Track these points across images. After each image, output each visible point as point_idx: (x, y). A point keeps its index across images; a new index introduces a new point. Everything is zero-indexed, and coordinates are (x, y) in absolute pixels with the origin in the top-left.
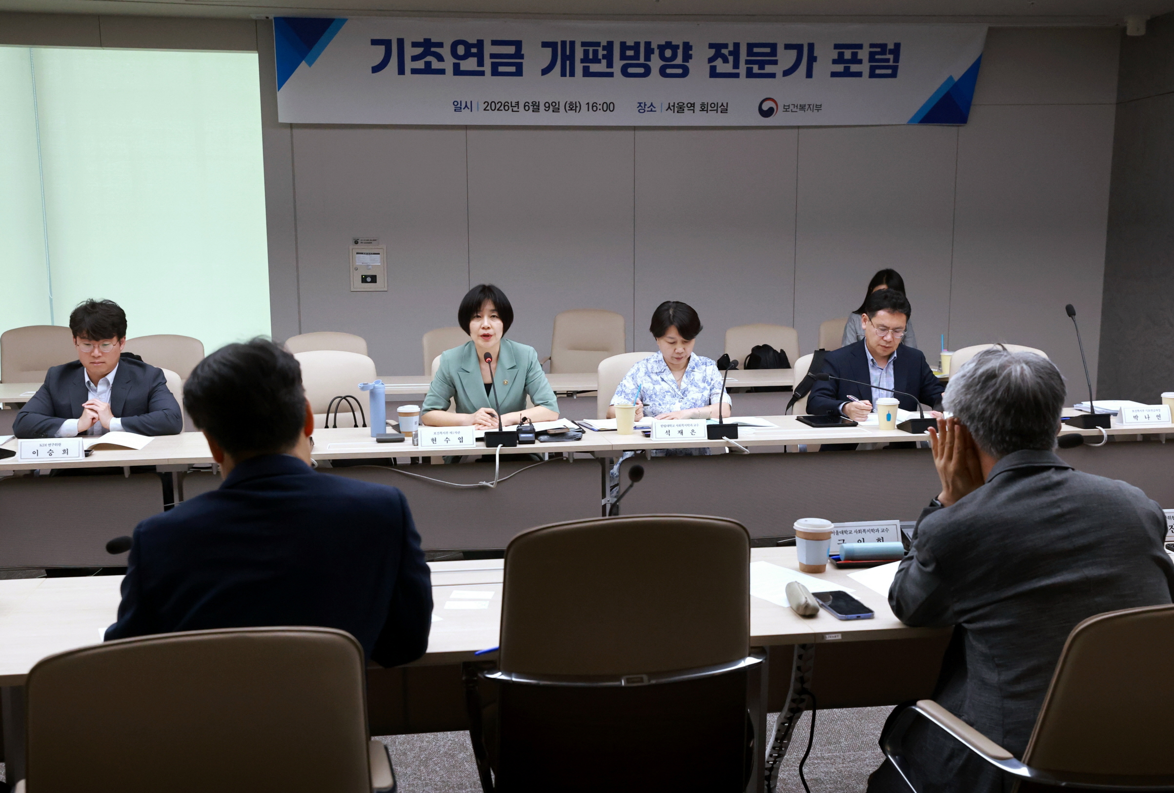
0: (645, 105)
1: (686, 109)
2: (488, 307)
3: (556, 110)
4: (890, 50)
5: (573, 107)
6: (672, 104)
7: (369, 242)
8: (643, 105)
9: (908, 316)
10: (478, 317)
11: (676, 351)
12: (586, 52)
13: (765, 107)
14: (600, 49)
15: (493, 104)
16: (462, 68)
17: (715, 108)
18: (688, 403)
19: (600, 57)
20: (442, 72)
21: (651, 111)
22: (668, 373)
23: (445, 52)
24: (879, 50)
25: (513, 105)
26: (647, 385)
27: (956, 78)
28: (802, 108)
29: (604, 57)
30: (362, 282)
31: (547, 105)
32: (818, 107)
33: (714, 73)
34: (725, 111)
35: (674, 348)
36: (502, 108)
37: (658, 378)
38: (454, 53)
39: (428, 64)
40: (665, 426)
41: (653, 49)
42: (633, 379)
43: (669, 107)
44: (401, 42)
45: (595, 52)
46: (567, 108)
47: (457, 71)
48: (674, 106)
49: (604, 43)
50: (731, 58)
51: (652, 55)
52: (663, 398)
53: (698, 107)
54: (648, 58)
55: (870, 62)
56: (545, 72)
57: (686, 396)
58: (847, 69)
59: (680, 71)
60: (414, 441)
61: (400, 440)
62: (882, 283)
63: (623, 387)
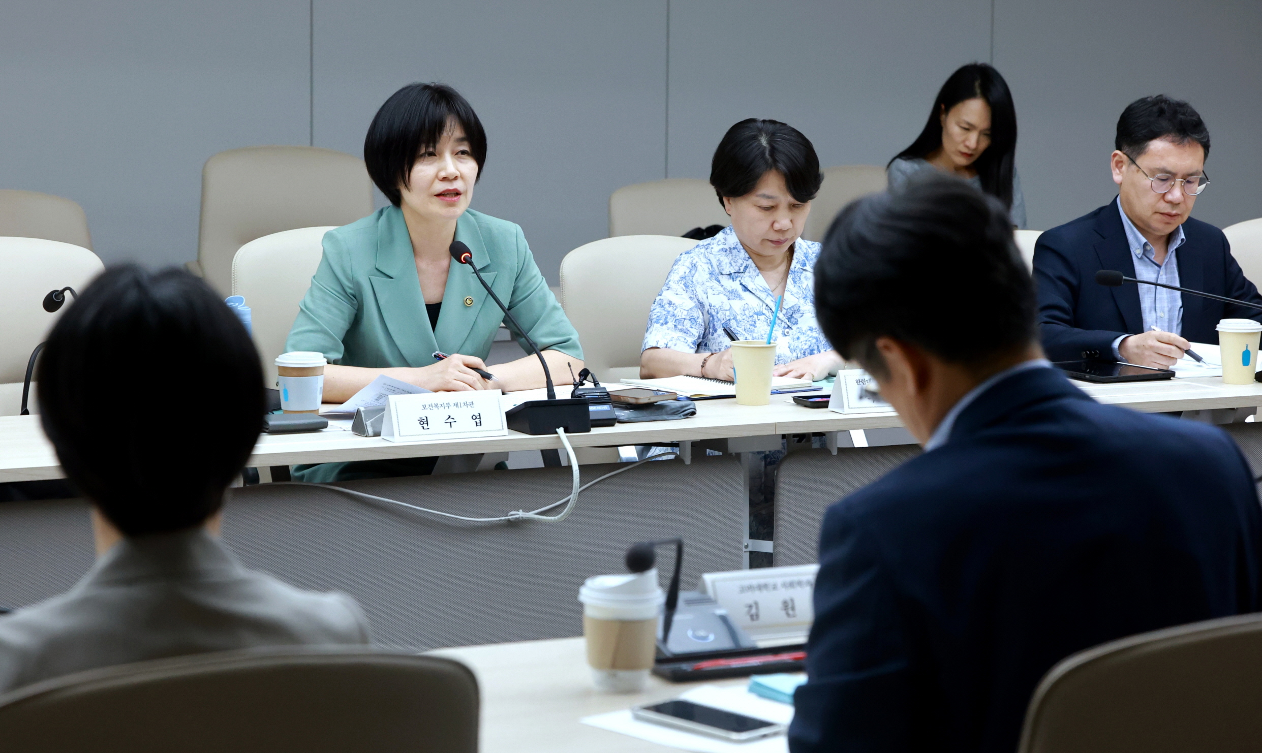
2: (453, 132)
9: (1206, 147)
10: (432, 154)
11: (777, 226)
18: (803, 338)
22: (755, 274)
26: (716, 300)
35: (771, 219)
37: (736, 285)
42: (687, 288)
52: (752, 328)
57: (796, 323)
60: (359, 429)
61: (316, 428)
62: (971, 95)
63: (667, 306)
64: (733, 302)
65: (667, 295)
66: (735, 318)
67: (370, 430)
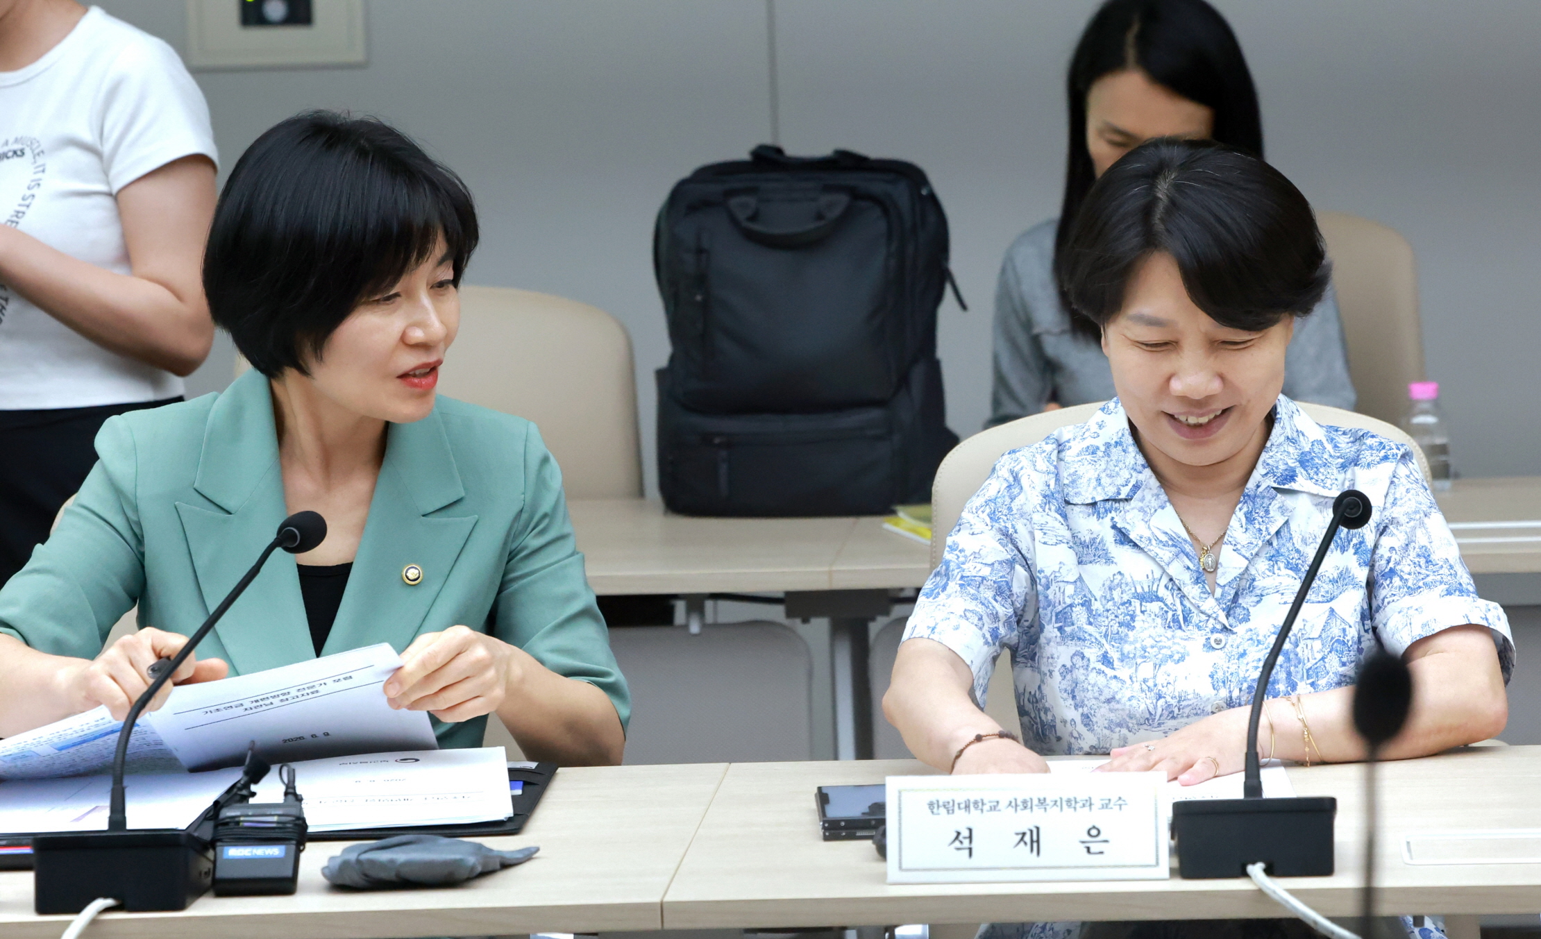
40: (949, 807)
64: (1088, 567)
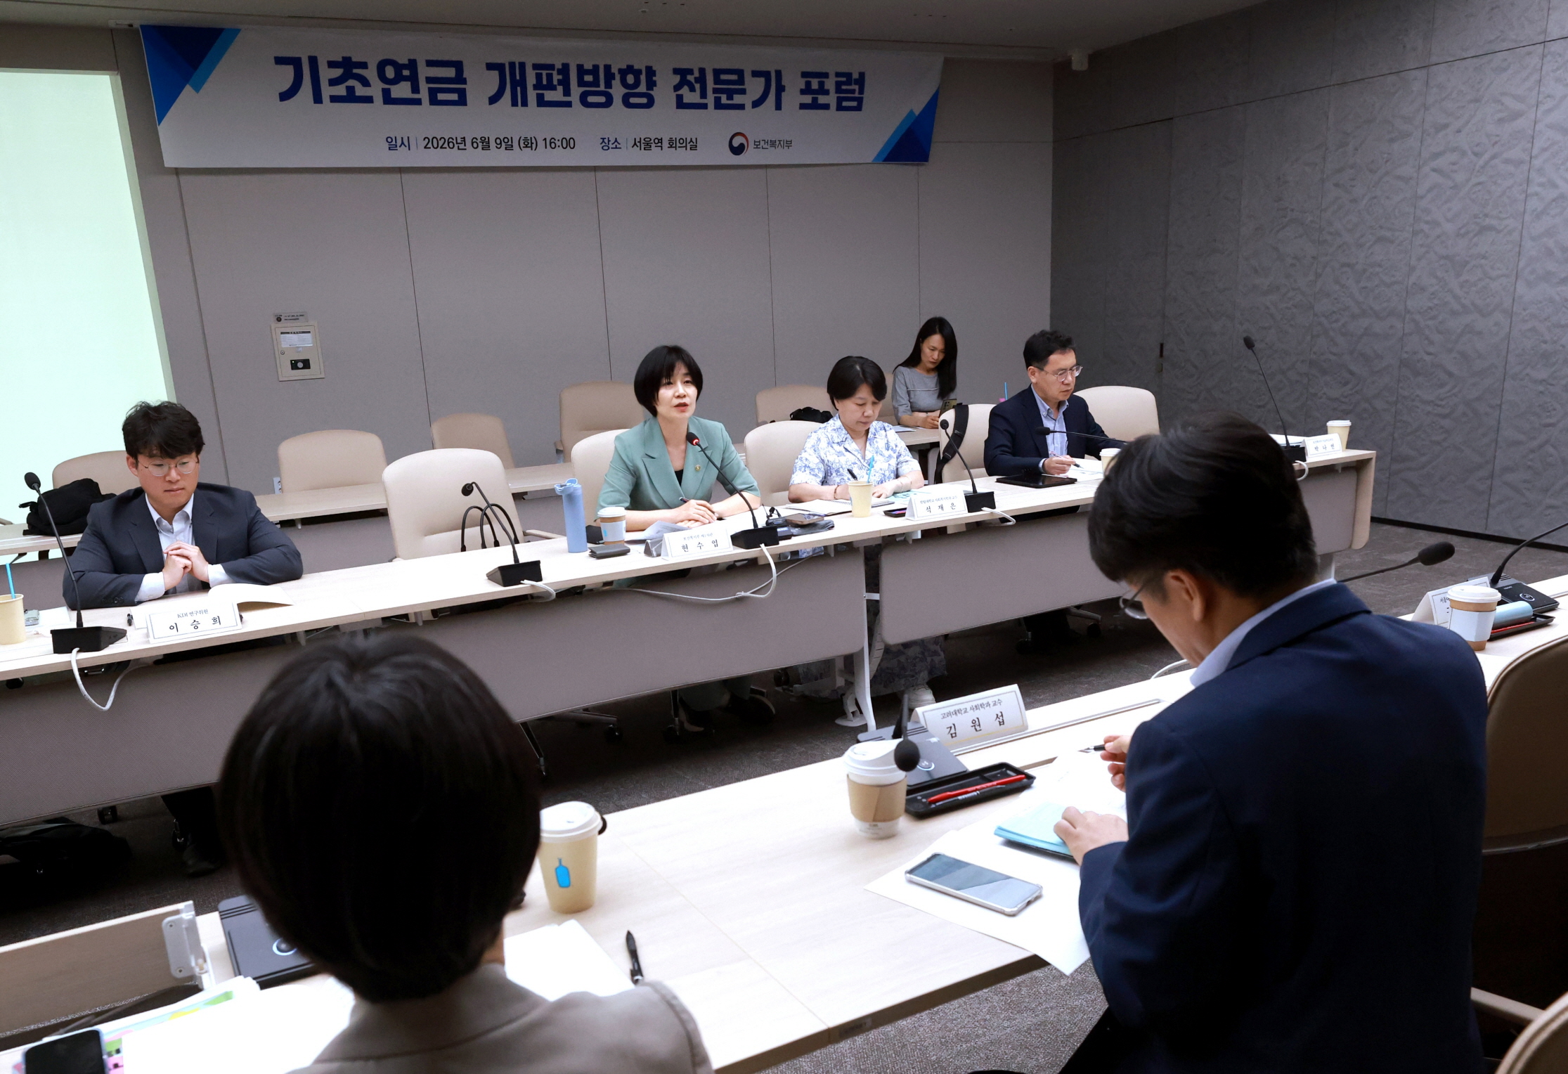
0: (609, 141)
1: (653, 145)
3: (509, 147)
4: (855, 80)
5: (528, 143)
6: (638, 140)
7: (295, 318)
8: (606, 141)
10: (670, 383)
11: (862, 414)
12: (539, 77)
13: (736, 143)
14: (555, 73)
15: (435, 140)
16: (394, 95)
17: (684, 145)
18: (877, 475)
19: (555, 82)
20: (369, 100)
21: (616, 148)
22: (851, 441)
23: (371, 74)
24: (844, 79)
25: (459, 141)
26: (831, 457)
27: (917, 113)
28: (773, 144)
29: (560, 82)
30: (292, 369)
31: (498, 141)
32: (789, 144)
33: (681, 104)
34: (694, 148)
35: (861, 410)
36: (446, 145)
37: (841, 449)
38: (382, 76)
39: (351, 90)
40: (924, 502)
41: (614, 74)
42: (815, 451)
43: (635, 144)
44: (313, 61)
45: (550, 77)
46: (522, 145)
47: (388, 99)
48: (640, 142)
49: (559, 66)
50: (697, 86)
51: (613, 81)
53: (666, 144)
54: (608, 85)
55: (836, 92)
56: (493, 100)
58: (815, 100)
59: (644, 100)
60: (648, 552)
61: (624, 553)
62: (934, 333)
63: (804, 461)
64: (840, 458)
65: (804, 455)
66: (842, 467)
67: (655, 554)
